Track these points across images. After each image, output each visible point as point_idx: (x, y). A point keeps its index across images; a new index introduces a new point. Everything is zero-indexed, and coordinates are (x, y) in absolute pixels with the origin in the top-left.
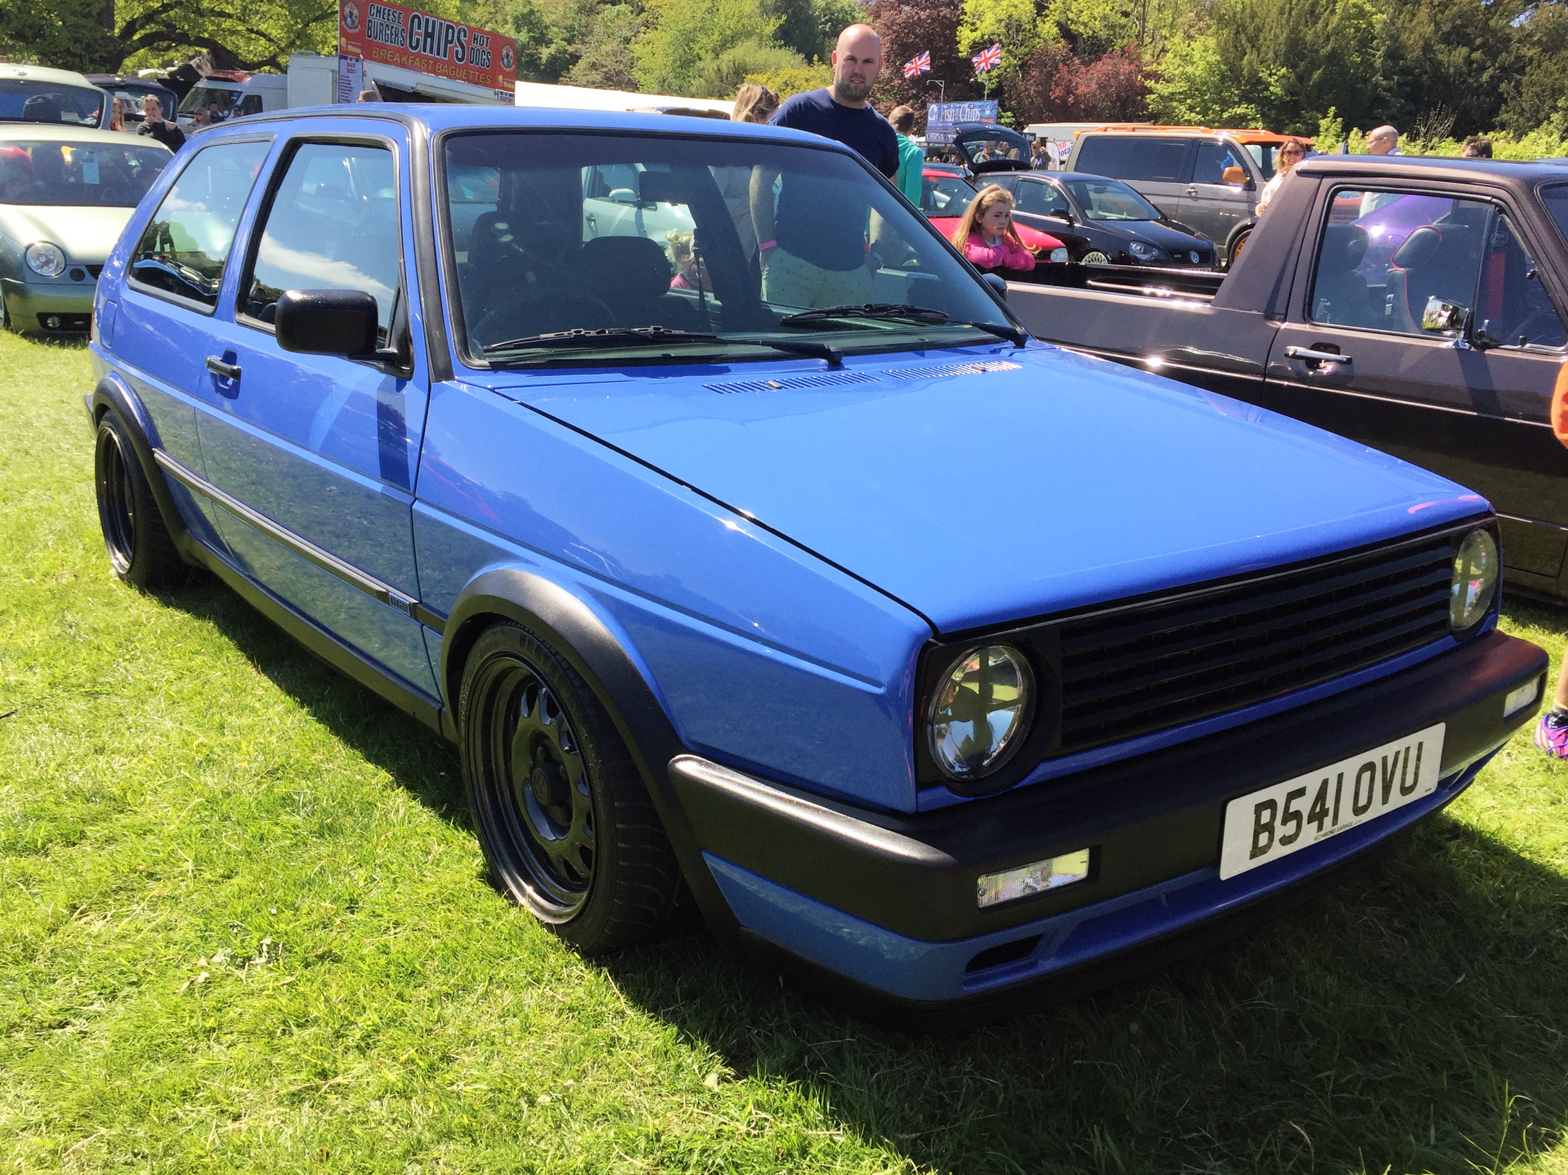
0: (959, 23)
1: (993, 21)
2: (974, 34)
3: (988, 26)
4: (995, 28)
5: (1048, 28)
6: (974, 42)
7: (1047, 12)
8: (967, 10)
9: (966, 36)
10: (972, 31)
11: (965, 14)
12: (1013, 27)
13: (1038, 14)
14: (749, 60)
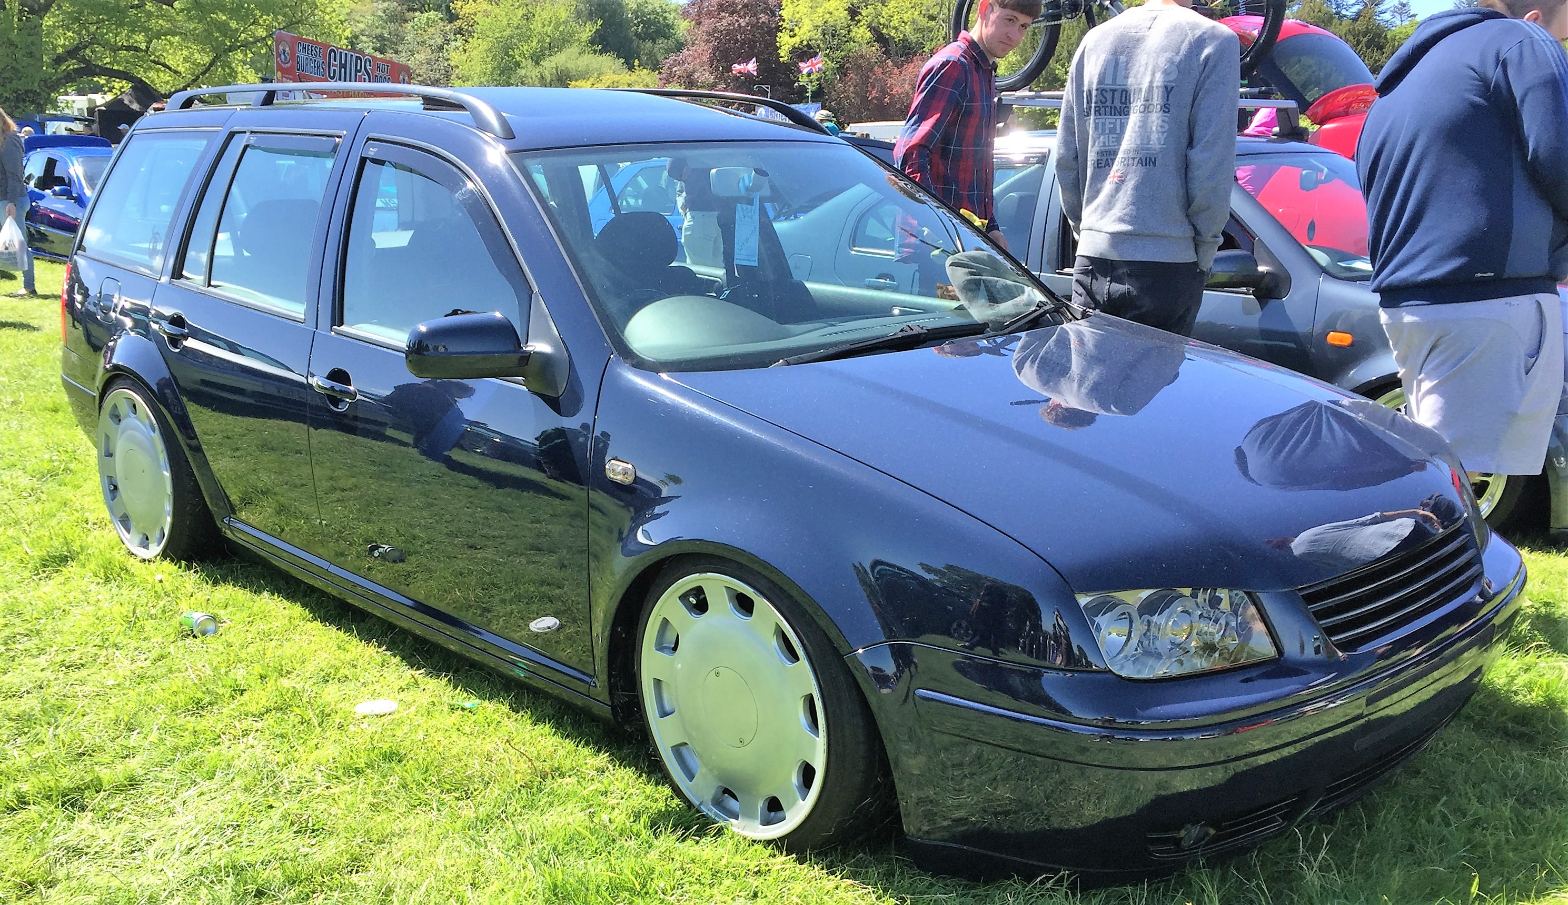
0: (779, 29)
1: (810, 27)
2: (794, 40)
3: (805, 33)
4: (812, 33)
5: (861, 33)
6: (794, 48)
7: (860, 17)
8: (785, 17)
9: (786, 43)
10: (791, 36)
11: (784, 21)
12: (830, 33)
13: (852, 19)
14: (571, 65)
